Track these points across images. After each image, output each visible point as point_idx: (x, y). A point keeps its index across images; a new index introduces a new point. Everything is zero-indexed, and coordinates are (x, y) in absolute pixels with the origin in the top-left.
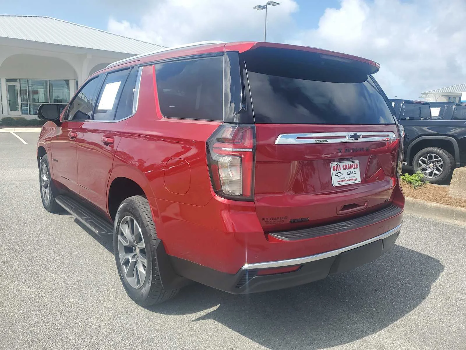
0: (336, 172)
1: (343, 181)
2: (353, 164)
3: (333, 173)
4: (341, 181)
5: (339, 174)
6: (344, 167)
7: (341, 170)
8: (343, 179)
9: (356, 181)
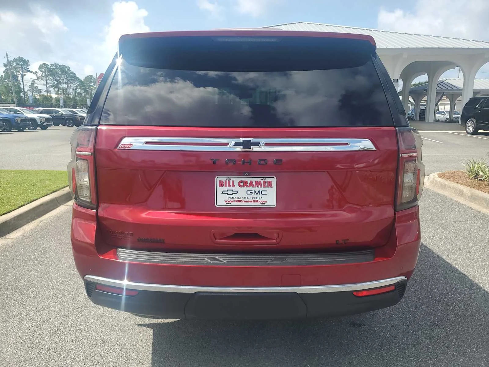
0: (224, 188)
1: (236, 201)
2: (262, 181)
3: (219, 190)
4: (232, 201)
5: (231, 192)
6: (242, 184)
7: (234, 186)
8: (237, 199)
9: (264, 204)
